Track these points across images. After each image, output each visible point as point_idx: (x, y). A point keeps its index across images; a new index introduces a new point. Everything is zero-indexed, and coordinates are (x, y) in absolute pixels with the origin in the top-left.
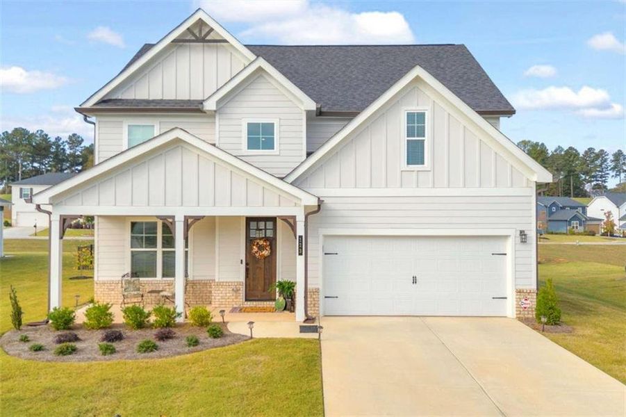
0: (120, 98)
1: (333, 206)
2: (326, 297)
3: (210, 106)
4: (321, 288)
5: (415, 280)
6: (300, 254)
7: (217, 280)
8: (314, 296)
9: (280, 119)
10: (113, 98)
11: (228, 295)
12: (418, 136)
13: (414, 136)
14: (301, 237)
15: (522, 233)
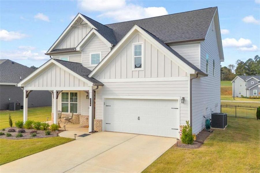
0: (59, 49)
1: (107, 86)
2: (106, 123)
3: (78, 49)
4: (103, 119)
5: (139, 118)
6: (90, 106)
7: (82, 115)
8: (100, 123)
9: (102, 52)
10: (57, 49)
11: (85, 120)
12: (139, 56)
13: (137, 56)
14: (91, 99)
15: (183, 98)
